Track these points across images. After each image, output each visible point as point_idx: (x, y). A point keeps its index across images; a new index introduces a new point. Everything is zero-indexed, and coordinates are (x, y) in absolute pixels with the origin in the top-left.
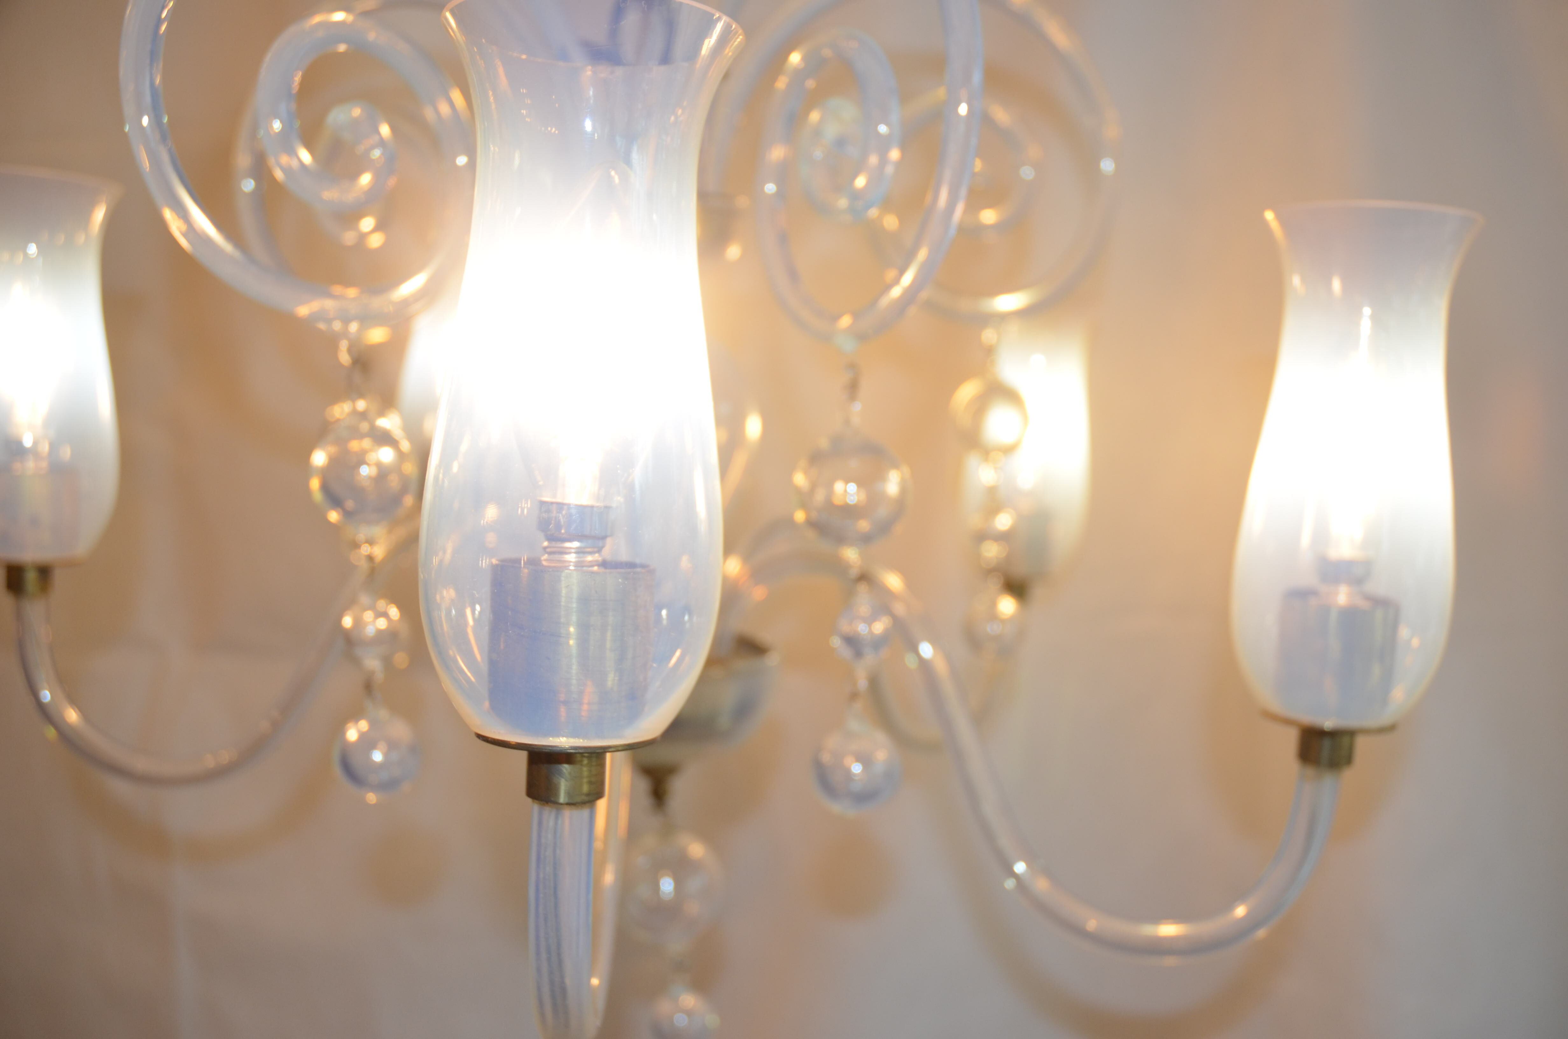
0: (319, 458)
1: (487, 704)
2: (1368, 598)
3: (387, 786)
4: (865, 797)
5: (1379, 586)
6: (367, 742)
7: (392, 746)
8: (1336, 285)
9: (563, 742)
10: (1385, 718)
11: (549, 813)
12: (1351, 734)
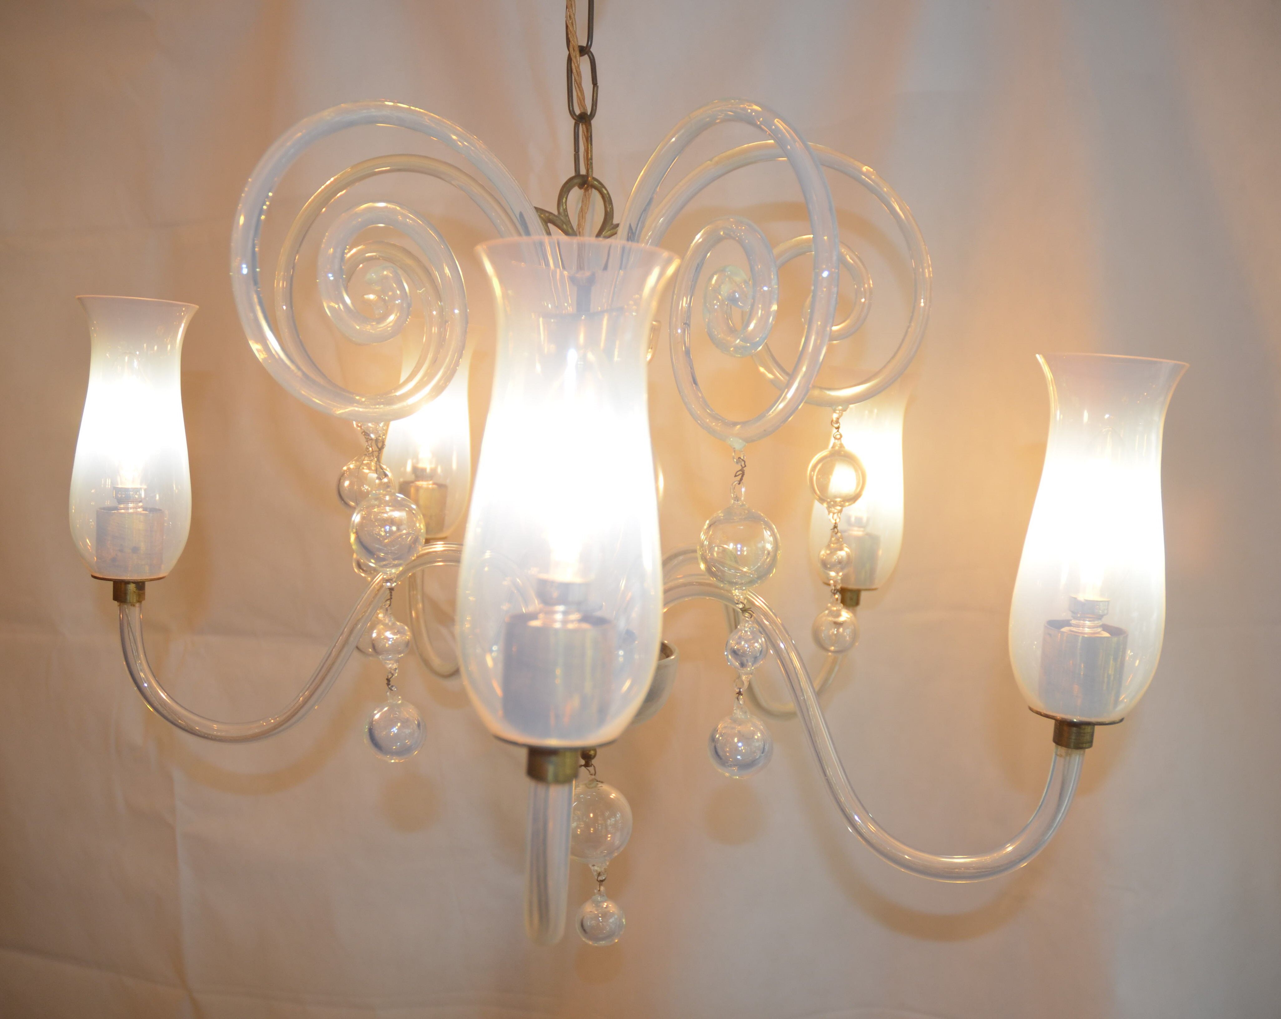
0: (356, 518)
1: (500, 713)
2: (1105, 628)
3: (404, 751)
4: (747, 765)
5: (1112, 620)
6: (389, 721)
7: (405, 723)
8: (1086, 415)
9: (553, 742)
10: (1114, 716)
11: (541, 788)
12: (1091, 724)
